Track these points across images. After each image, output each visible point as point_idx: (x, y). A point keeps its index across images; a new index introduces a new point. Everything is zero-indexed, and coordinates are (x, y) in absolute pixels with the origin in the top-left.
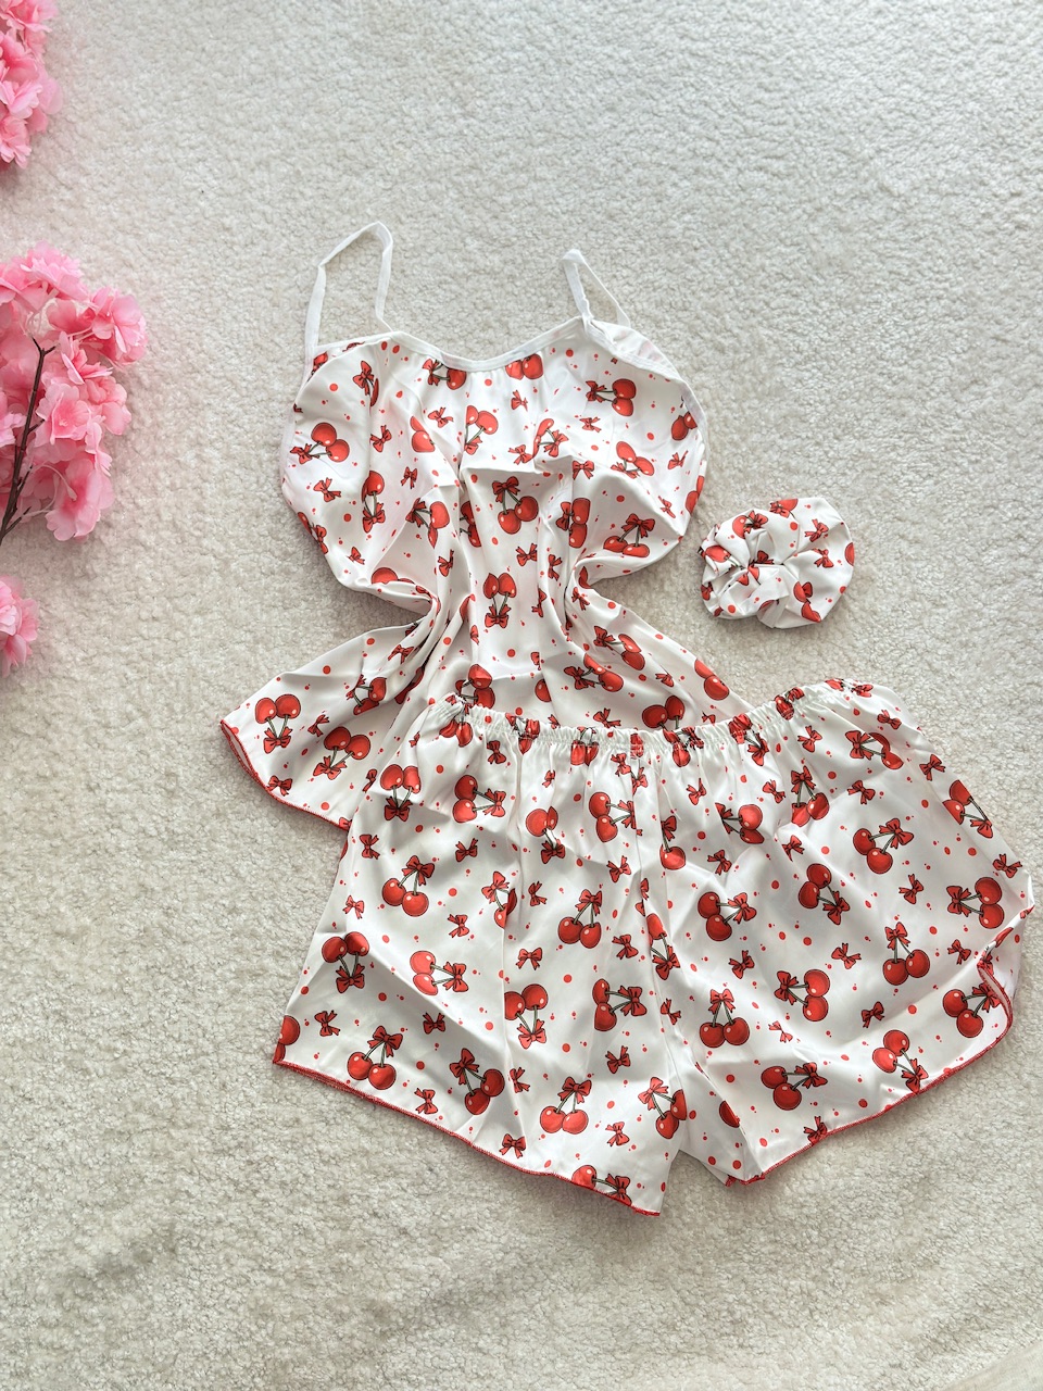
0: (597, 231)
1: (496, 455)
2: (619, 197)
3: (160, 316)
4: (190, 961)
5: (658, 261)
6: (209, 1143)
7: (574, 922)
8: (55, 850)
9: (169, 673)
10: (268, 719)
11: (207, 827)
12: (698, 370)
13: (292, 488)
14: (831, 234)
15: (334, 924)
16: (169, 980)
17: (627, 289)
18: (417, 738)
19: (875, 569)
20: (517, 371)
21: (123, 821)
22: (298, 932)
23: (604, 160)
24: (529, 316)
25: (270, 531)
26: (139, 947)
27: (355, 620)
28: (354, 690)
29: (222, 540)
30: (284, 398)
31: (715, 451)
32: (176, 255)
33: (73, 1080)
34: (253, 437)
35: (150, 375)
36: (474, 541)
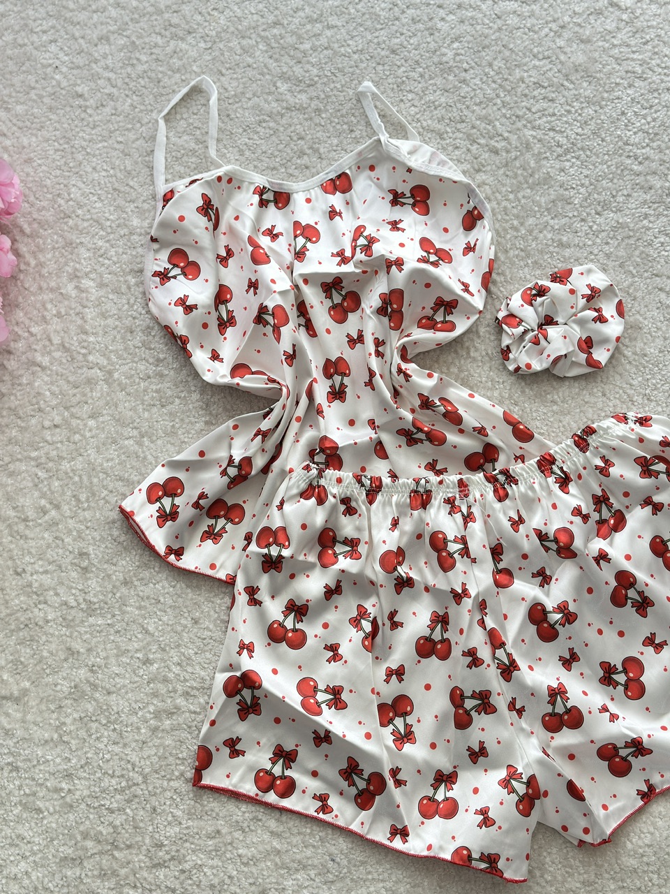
0: (383, 65)
1: (322, 260)
2: (398, 35)
3: (32, 174)
4: (115, 708)
5: (436, 85)
6: (147, 860)
7: (428, 640)
9: (73, 470)
10: (159, 499)
11: (118, 595)
12: (478, 171)
13: (155, 304)
14: (575, 46)
15: (231, 665)
16: (99, 726)
17: (413, 110)
18: (282, 503)
19: (641, 319)
20: (330, 188)
21: (48, 598)
22: (203, 673)
23: (383, 5)
24: (335, 141)
25: (143, 343)
26: (72, 701)
27: (221, 409)
28: (226, 468)
29: (105, 355)
30: (143, 231)
31: (500, 237)
32: (40, 122)
33: (29, 819)
34: (121, 267)
35: (30, 224)
36: (311, 333)
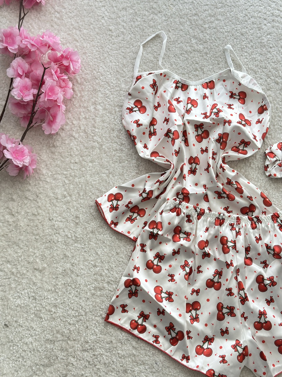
0: (237, 39)
1: (197, 115)
2: (245, 28)
3: (85, 59)
4: (79, 282)
5: (257, 51)
6: (81, 347)
7: (212, 280)
8: (36, 240)
9: (79, 182)
10: (112, 201)
11: (88, 236)
12: (268, 90)
13: (125, 121)
15: (129, 274)
16: (71, 288)
17: (246, 60)
18: (162, 212)
20: (205, 86)
21: (60, 232)
22: (117, 275)
23: (241, 15)
24: (211, 67)
25: (117, 136)
26: (62, 276)
27: (143, 169)
28: (142, 193)
29: (101, 138)
30: (125, 90)
31: (273, 119)
32: (93, 38)
33: (37, 320)
34: (114, 103)
35: (81, 79)
36: (186, 144)
